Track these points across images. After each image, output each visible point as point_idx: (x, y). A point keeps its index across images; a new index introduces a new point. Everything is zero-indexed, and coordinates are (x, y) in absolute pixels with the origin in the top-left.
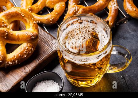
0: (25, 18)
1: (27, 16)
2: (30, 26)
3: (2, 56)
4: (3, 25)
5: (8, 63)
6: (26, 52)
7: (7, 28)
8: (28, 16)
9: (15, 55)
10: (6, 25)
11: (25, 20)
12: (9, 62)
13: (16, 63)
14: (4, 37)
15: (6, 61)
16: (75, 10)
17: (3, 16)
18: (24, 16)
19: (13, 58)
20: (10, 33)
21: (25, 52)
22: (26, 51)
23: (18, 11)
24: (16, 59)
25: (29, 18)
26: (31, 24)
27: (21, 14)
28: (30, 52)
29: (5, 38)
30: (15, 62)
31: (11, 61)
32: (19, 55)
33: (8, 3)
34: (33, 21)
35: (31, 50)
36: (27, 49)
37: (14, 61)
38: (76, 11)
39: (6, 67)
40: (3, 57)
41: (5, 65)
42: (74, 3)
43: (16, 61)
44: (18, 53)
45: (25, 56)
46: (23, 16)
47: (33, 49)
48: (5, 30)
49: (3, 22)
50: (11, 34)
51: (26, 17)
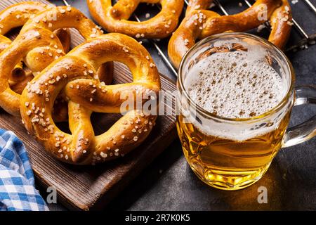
0: (131, 56)
1: (136, 52)
2: (142, 72)
3: (87, 140)
4: (85, 73)
5: (99, 155)
6: (137, 129)
7: (94, 79)
8: (138, 51)
9: (114, 137)
10: (91, 72)
11: (132, 60)
12: (102, 154)
13: (117, 154)
14: (87, 99)
15: (94, 150)
16: (198, 19)
17: (84, 53)
18: (129, 53)
19: (108, 145)
20: (101, 90)
21: (134, 131)
22: (136, 127)
23: (115, 42)
24: (116, 146)
25: (139, 57)
26: (145, 70)
27: (122, 47)
28: (146, 130)
29: (91, 100)
30: (114, 152)
31: (106, 151)
32: (123, 137)
33: (83, 22)
34: (147, 62)
35: (148, 125)
36: (139, 123)
37: (112, 150)
38: (198, 22)
39: (94, 164)
40: (88, 142)
41: (93, 159)
42: (199, 6)
43: (117, 150)
44: (120, 133)
45: (135, 139)
46: (127, 51)
47: (150, 123)
48: (91, 84)
49: (85, 65)
50: (103, 91)
51: (133, 54)
